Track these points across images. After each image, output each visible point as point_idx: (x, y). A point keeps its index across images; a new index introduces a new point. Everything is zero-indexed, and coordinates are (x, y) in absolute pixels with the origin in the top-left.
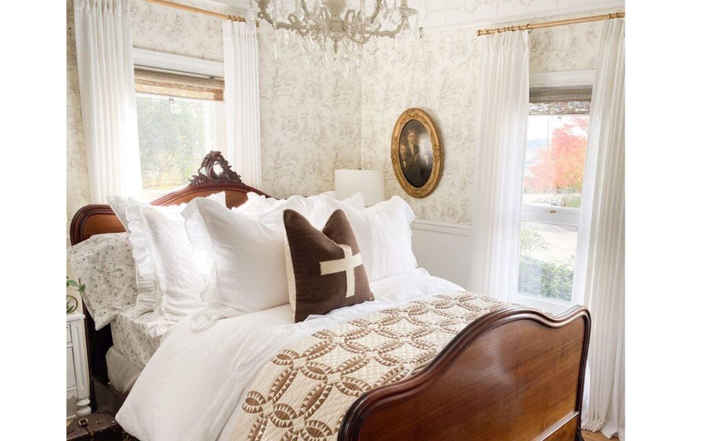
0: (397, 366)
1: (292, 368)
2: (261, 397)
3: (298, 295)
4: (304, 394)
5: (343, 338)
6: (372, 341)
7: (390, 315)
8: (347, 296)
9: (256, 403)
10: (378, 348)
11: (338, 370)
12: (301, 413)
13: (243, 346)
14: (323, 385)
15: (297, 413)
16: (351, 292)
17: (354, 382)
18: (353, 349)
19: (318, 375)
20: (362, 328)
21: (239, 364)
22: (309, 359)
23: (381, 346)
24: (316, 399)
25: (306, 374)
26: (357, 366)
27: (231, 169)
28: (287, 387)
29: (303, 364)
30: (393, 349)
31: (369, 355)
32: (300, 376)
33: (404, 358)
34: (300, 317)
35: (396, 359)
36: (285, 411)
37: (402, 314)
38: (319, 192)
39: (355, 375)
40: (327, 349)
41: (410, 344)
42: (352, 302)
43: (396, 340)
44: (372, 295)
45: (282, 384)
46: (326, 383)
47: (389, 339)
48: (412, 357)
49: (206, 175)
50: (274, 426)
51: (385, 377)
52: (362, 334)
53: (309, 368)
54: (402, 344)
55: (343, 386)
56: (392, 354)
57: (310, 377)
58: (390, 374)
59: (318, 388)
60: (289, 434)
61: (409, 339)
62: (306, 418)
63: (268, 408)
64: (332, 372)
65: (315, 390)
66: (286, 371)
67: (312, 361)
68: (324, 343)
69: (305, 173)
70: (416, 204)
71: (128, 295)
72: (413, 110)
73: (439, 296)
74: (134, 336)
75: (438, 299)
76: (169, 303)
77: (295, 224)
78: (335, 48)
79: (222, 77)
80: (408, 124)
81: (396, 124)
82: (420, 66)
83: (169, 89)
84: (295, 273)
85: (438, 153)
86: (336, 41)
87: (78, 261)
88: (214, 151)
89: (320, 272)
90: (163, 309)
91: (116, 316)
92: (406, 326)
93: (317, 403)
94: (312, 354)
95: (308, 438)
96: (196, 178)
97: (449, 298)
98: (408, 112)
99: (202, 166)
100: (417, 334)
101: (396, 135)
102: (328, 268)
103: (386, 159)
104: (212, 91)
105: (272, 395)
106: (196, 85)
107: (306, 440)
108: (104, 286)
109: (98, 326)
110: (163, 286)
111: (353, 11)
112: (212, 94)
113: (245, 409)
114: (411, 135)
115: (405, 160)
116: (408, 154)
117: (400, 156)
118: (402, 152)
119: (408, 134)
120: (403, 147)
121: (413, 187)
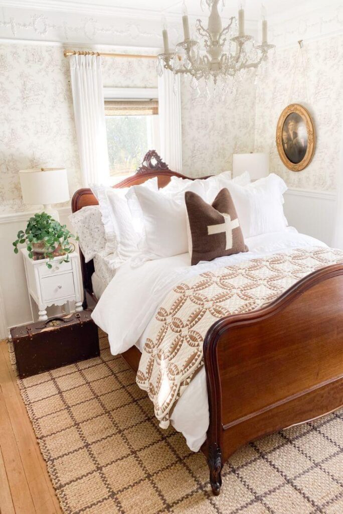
0: (251, 301)
1: (184, 296)
2: (166, 312)
3: (193, 248)
4: (189, 313)
5: (219, 279)
6: (239, 282)
7: (256, 264)
8: (226, 249)
9: (163, 316)
10: (241, 287)
11: (212, 300)
12: (187, 325)
13: (157, 280)
14: (201, 308)
15: (185, 325)
16: (229, 245)
17: (220, 309)
18: (224, 286)
19: (199, 302)
20: (234, 272)
21: (155, 291)
22: (195, 291)
23: (243, 286)
24: (196, 318)
25: (192, 301)
26: (224, 298)
27: (162, 161)
28: (181, 307)
29: (191, 294)
30: (251, 288)
31: (234, 291)
32: (188, 302)
33: (258, 296)
34: (194, 262)
35: (251, 295)
36: (178, 322)
37: (264, 263)
38: (223, 171)
39: (222, 304)
40: (207, 285)
41: (265, 285)
42: (230, 253)
43: (255, 282)
44: (246, 247)
45: (178, 305)
46: (203, 307)
47: (250, 281)
48: (264, 295)
49: (146, 166)
50: (171, 331)
51: (242, 308)
52: (233, 276)
53: (194, 296)
54: (259, 285)
55: (213, 311)
56: (249, 292)
57: (194, 302)
58: (245, 306)
59: (198, 310)
60: (179, 337)
61: (265, 282)
62: (189, 329)
63: (169, 319)
64: (208, 301)
65: (196, 311)
66: (181, 297)
67: (197, 292)
68: (205, 281)
69: (212, 158)
70: (294, 175)
71: (102, 243)
72: (293, 105)
73: (298, 250)
74: (104, 268)
75: (296, 252)
76: (122, 249)
77: (191, 200)
78: (215, 81)
79: (157, 99)
80: (289, 117)
81: (281, 115)
82: (299, 70)
83: (126, 111)
84: (192, 233)
85: (312, 137)
86: (215, 77)
87: (75, 222)
88: (151, 149)
89: (207, 233)
90: (118, 252)
91: (96, 255)
92: (265, 272)
93: (197, 320)
94: (197, 287)
95: (189, 341)
96: (141, 168)
97: (305, 251)
98: (289, 107)
99: (144, 161)
100: (272, 279)
101: (280, 125)
102: (212, 230)
103: (273, 143)
104: (152, 109)
105: (172, 311)
106: (141, 106)
107: (188, 342)
108: (89, 237)
109: (87, 261)
110: (119, 239)
111: (226, 54)
112: (152, 111)
113: (156, 318)
114: (291, 124)
115: (287, 143)
116: (289, 139)
117: (283, 140)
118: (284, 137)
119: (289, 123)
120: (285, 134)
121: (292, 163)
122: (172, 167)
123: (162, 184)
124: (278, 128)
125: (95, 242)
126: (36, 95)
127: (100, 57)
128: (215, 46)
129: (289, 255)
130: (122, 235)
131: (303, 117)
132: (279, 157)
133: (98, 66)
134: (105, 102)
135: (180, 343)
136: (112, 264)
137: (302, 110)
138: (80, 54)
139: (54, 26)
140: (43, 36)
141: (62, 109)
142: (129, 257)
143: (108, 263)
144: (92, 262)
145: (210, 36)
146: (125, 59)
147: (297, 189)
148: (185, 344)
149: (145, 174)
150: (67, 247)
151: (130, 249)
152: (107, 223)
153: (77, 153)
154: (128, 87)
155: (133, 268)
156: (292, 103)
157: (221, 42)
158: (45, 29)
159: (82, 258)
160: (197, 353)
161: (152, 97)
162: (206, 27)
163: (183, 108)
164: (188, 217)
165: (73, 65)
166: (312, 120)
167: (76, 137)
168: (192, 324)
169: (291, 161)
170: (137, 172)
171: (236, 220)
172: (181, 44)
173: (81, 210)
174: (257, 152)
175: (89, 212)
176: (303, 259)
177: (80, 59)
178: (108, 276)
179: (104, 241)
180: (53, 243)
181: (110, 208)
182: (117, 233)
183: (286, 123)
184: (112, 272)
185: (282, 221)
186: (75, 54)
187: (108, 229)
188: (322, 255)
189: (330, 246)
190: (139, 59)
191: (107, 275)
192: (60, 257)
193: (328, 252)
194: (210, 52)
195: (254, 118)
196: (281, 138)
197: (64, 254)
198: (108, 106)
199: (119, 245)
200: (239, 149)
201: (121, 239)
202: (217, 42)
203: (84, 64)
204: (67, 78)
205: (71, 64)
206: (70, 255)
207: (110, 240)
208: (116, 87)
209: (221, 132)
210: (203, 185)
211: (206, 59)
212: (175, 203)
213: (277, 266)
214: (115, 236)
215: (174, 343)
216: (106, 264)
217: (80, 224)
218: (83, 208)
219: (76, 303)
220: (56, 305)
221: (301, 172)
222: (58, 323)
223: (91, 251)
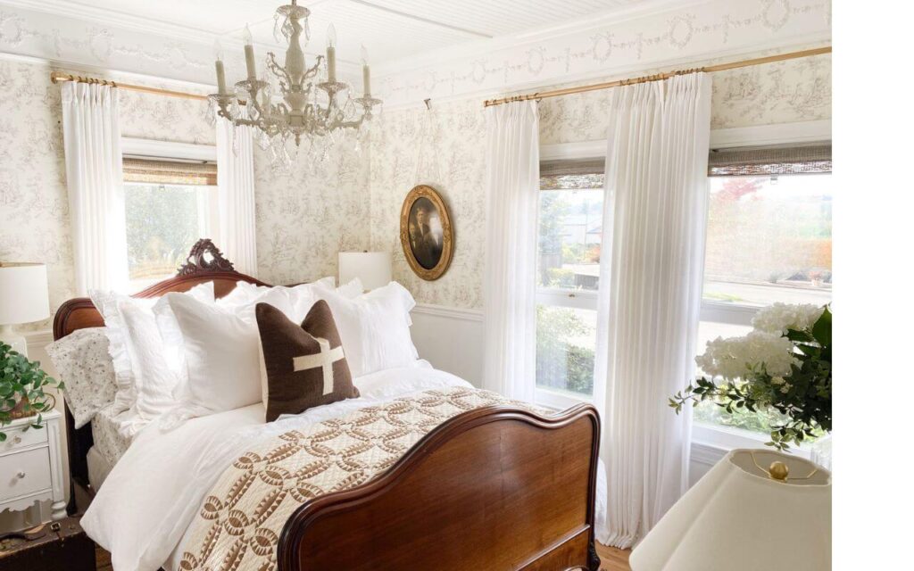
0: (358, 471)
1: (251, 472)
2: (219, 503)
3: (270, 393)
4: (258, 500)
5: (310, 440)
6: (340, 444)
7: (368, 415)
8: (324, 394)
9: (214, 510)
10: (344, 452)
11: (296, 475)
12: (254, 520)
13: (205, 450)
14: (278, 491)
15: (250, 521)
16: (328, 388)
17: (309, 489)
18: (317, 451)
19: (275, 480)
20: (334, 428)
21: (200, 468)
22: (269, 463)
23: (348, 449)
24: (269, 506)
25: (263, 479)
26: (316, 471)
27: (222, 256)
28: (244, 492)
29: (262, 468)
30: (359, 452)
31: (333, 458)
32: (258, 481)
33: (368, 463)
34: (272, 416)
35: (358, 463)
36: (238, 517)
37: (381, 413)
38: (323, 276)
39: (312, 481)
40: (290, 452)
41: (380, 447)
42: (330, 400)
43: (366, 443)
44: (355, 390)
45: (240, 489)
46: (281, 489)
47: (358, 441)
48: (377, 461)
49: (195, 264)
50: (227, 533)
51: (342, 484)
52: (332, 435)
53: (267, 472)
54: (371, 447)
55: (297, 493)
56: (356, 458)
57: (267, 482)
58: (347, 480)
59: (272, 494)
60: (240, 542)
61: (381, 442)
62: (257, 526)
63: (224, 515)
64: (289, 477)
65: (269, 496)
66: (245, 476)
67: (272, 465)
68: (288, 446)
69: (306, 257)
70: (427, 286)
71: (108, 392)
72: (421, 187)
73: (430, 392)
74: (110, 436)
75: (427, 395)
76: (145, 402)
77: (268, 318)
78: (298, 141)
79: (216, 161)
80: (418, 202)
81: (405, 201)
82: (428, 140)
83: (160, 177)
84: (268, 369)
85: (448, 232)
86: (297, 135)
87: (59, 357)
88: (204, 238)
89: (293, 368)
90: (138, 407)
91: (96, 414)
92: (381, 427)
93: (270, 510)
94: (273, 457)
95: (256, 547)
96: (185, 267)
97: (439, 394)
98: (417, 189)
99: (191, 255)
100: (391, 436)
101: (405, 214)
102: (302, 363)
103: (396, 240)
104: (205, 176)
105: (228, 500)
106: (187, 171)
107: (254, 548)
108: (85, 383)
109: (78, 425)
110: (139, 383)
111: (311, 105)
112: (205, 179)
113: (202, 515)
114: (420, 214)
115: (415, 240)
116: (418, 234)
117: (409, 236)
118: (411, 232)
119: (417, 212)
120: (412, 226)
121: (423, 269)
122: (239, 267)
123: (220, 293)
124: (402, 218)
125: (96, 391)
127: (118, 89)
128: (295, 92)
129: (416, 400)
130: (145, 376)
131: (436, 204)
132: (405, 259)
133: (113, 103)
134: (124, 159)
135: (241, 552)
136: (125, 427)
137: (434, 194)
138: (81, 81)
139: (35, 34)
140: (14, 46)
142: (159, 413)
143: (119, 426)
144: (88, 427)
145: (288, 77)
146: (161, 97)
147: (433, 306)
148: (250, 551)
149: (191, 276)
150: (41, 400)
151: (159, 400)
152: (118, 356)
153: (70, 240)
154: (166, 140)
155: (163, 432)
156: (422, 182)
157: (305, 87)
158: (18, 36)
159: (70, 419)
160: (268, 564)
161: (206, 159)
162: (282, 65)
163: (257, 179)
164: (260, 343)
165: (68, 96)
166: (448, 210)
167: (67, 213)
168: (262, 518)
169: (424, 267)
170: (178, 272)
171: (340, 348)
172: (242, 83)
173: (71, 335)
174: (375, 251)
175: (86, 339)
176: (437, 405)
177: (80, 91)
178: (117, 450)
179: (112, 389)
180: (13, 393)
181: (125, 331)
182: (138, 373)
183: (413, 211)
184: (125, 443)
185: (410, 350)
187: (120, 367)
188: (462, 398)
189: (475, 386)
190: (185, 99)
191: (115, 449)
192: (25, 420)
193: (471, 394)
194: (288, 99)
195: (368, 202)
196: (407, 232)
197: (34, 414)
198: (128, 167)
199: (141, 394)
200: (347, 245)
201: (144, 383)
202: (300, 87)
203: (88, 97)
204: (56, 116)
205: (64, 95)
206: (45, 416)
207: (125, 387)
208: (145, 138)
209: (319, 219)
210: (288, 294)
211: (282, 109)
212: (239, 321)
213: (400, 417)
214: (133, 380)
215: (231, 553)
216: (115, 428)
217: (68, 359)
218: (76, 332)
219: (53, 503)
220: (11, 510)
221: (436, 282)
222: (14, 542)
223: (86, 408)
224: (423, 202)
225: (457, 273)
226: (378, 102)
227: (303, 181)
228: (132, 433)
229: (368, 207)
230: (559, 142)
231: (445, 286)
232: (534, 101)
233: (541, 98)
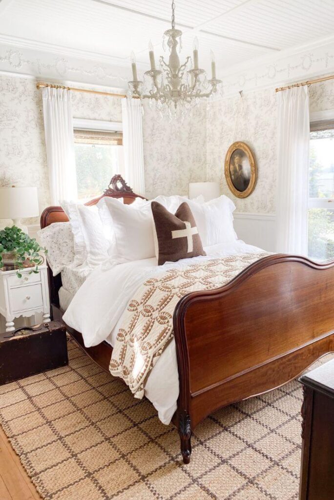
3: (160, 250)
6: (200, 274)
7: (213, 262)
8: (188, 252)
9: (134, 306)
12: (157, 309)
14: (169, 294)
15: (155, 309)
16: (190, 249)
18: (187, 277)
20: (195, 268)
27: (127, 185)
28: (151, 296)
29: (160, 285)
32: (158, 291)
34: (161, 263)
36: (149, 308)
37: (220, 261)
44: (204, 252)
46: (171, 293)
49: (112, 188)
53: (162, 286)
59: (166, 296)
62: (159, 311)
63: (140, 308)
70: (240, 202)
71: (70, 256)
72: (237, 143)
74: (73, 278)
77: (157, 209)
78: (176, 106)
79: (122, 131)
81: (228, 152)
82: (241, 115)
83: (93, 140)
84: (159, 237)
85: (253, 168)
86: (176, 102)
87: (44, 237)
88: (118, 174)
89: (172, 237)
90: (88, 262)
91: (64, 268)
92: (221, 268)
93: (166, 303)
94: (165, 280)
95: (160, 321)
96: (108, 190)
98: (234, 144)
99: (110, 184)
100: (227, 271)
102: (176, 234)
103: (222, 175)
104: (116, 140)
105: (142, 301)
106: (107, 137)
108: (58, 252)
109: (54, 274)
110: (88, 249)
111: (184, 84)
112: (116, 142)
113: (128, 310)
114: (237, 159)
115: (233, 175)
116: (235, 171)
117: (230, 172)
118: (231, 170)
119: (235, 158)
121: (238, 191)
123: (127, 202)
124: (226, 162)
125: (64, 256)
126: (9, 120)
127: (71, 91)
128: (175, 78)
130: (91, 245)
131: (246, 152)
132: (227, 186)
133: (68, 99)
134: (75, 131)
135: (152, 324)
136: (81, 272)
137: (245, 146)
138: (52, 87)
139: (28, 62)
140: (18, 69)
141: (34, 134)
143: (77, 272)
144: (59, 275)
146: (93, 95)
148: (156, 324)
150: (37, 258)
151: (99, 257)
152: (77, 234)
154: (95, 119)
156: (238, 140)
157: (180, 75)
158: (19, 64)
159: (50, 271)
160: (167, 328)
161: (116, 130)
163: (144, 141)
164: (153, 223)
165: (46, 95)
166: (254, 155)
168: (162, 307)
170: (104, 193)
171: (195, 228)
174: (209, 181)
175: (57, 228)
177: (52, 92)
178: (77, 285)
179: (72, 255)
180: (24, 253)
182: (87, 243)
183: (232, 158)
184: (81, 280)
185: (232, 234)
186: (47, 86)
187: (78, 240)
190: (105, 96)
191: (75, 285)
192: (30, 269)
194: (171, 82)
195: (205, 155)
197: (34, 266)
198: (76, 135)
199: (89, 255)
200: (194, 179)
201: (91, 248)
202: (177, 76)
203: (56, 95)
204: (39, 107)
205: (43, 95)
206: (39, 267)
207: (79, 253)
208: (85, 118)
209: (178, 165)
211: (168, 87)
212: (142, 214)
214: (85, 247)
215: (146, 325)
216: (75, 274)
217: (48, 239)
218: (52, 224)
219: (44, 314)
220: (24, 316)
221: (246, 199)
222: (27, 331)
223: (59, 265)
224: (238, 152)
225: (259, 193)
226: (220, 81)
227: (169, 142)
228: (86, 274)
229: (205, 158)
230: (321, 110)
231: (252, 201)
232: (306, 86)
233: (310, 84)
